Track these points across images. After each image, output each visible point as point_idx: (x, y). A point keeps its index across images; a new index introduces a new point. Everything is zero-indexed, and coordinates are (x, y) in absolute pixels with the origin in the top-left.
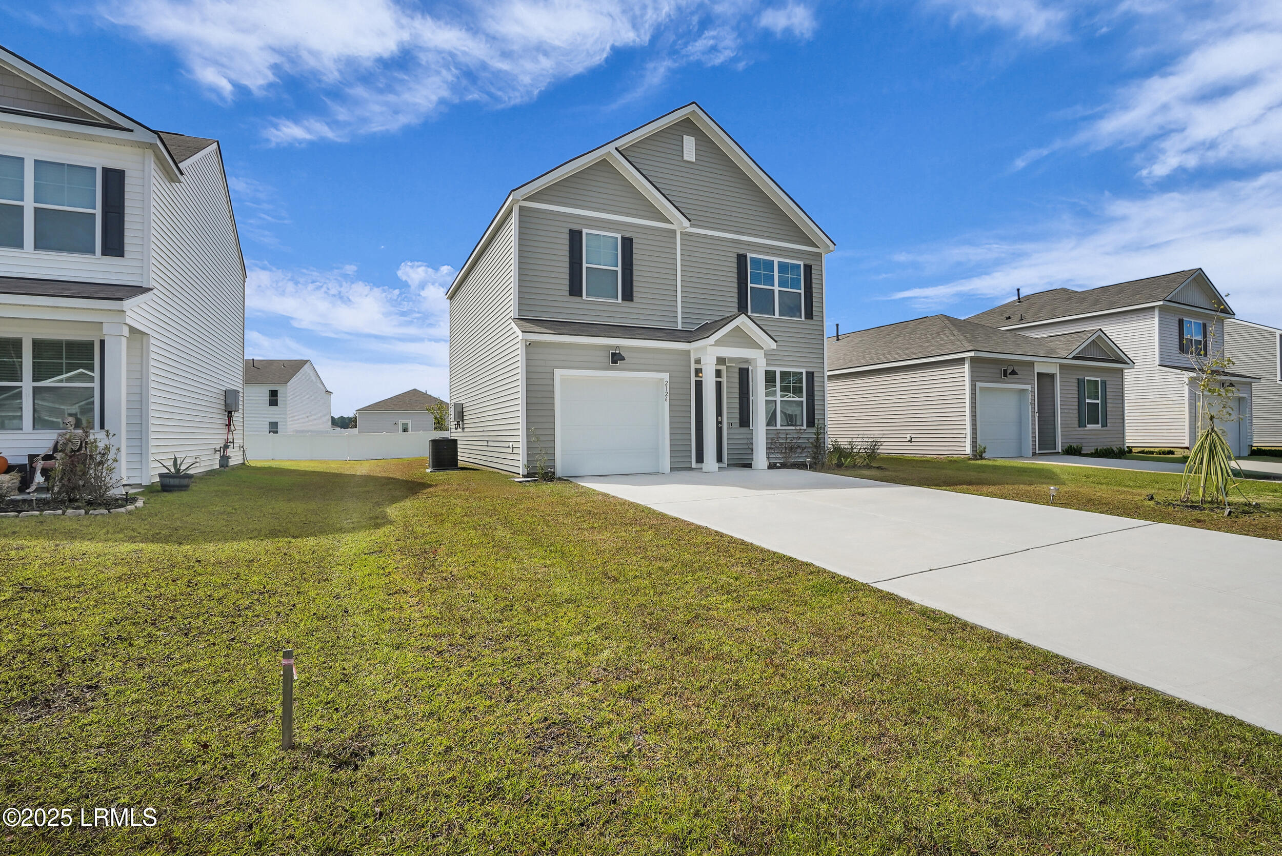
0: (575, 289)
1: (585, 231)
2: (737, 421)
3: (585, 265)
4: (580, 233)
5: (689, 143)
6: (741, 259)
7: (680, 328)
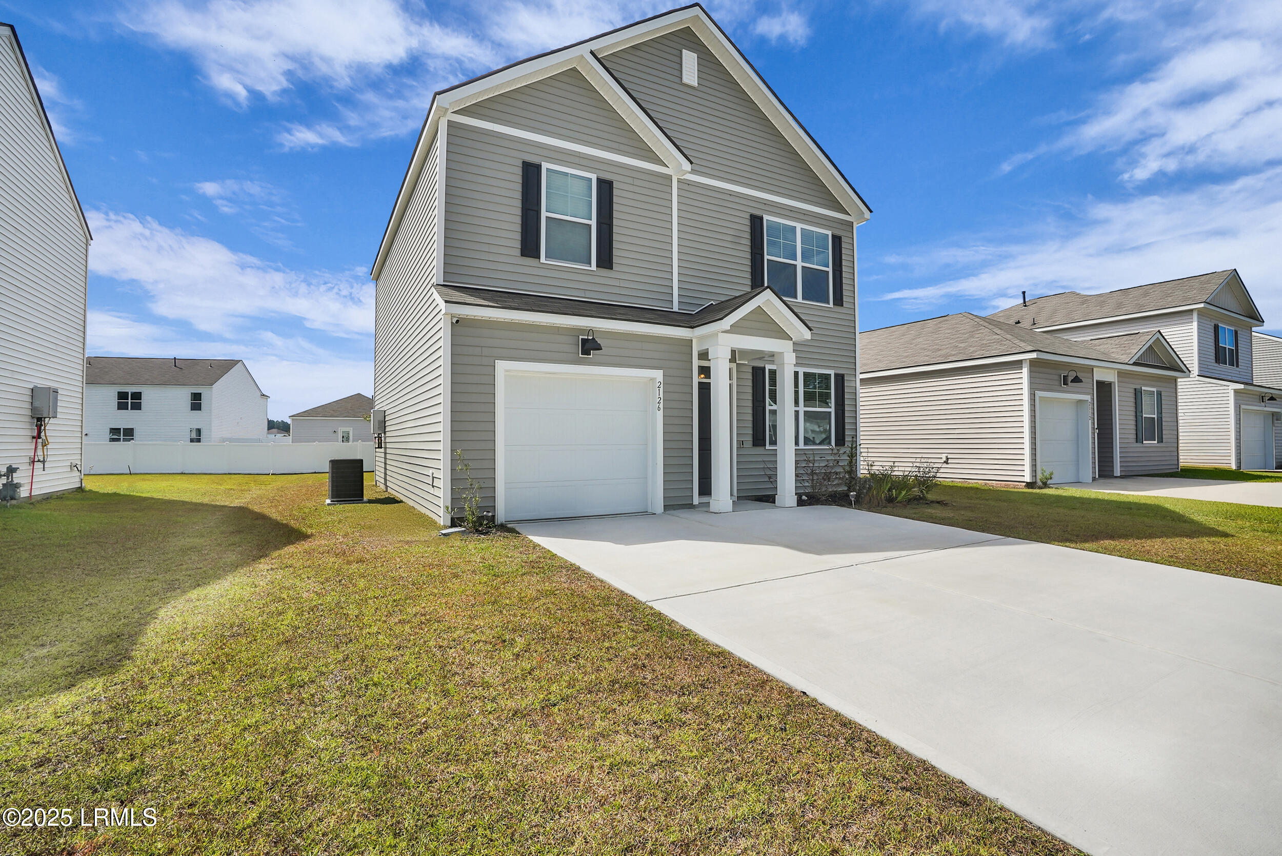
0: (530, 248)
1: (545, 166)
2: (749, 439)
3: (544, 214)
4: (539, 167)
5: (690, 60)
6: (756, 222)
7: (676, 309)
